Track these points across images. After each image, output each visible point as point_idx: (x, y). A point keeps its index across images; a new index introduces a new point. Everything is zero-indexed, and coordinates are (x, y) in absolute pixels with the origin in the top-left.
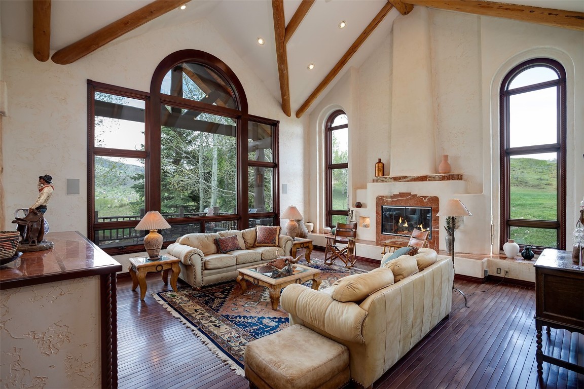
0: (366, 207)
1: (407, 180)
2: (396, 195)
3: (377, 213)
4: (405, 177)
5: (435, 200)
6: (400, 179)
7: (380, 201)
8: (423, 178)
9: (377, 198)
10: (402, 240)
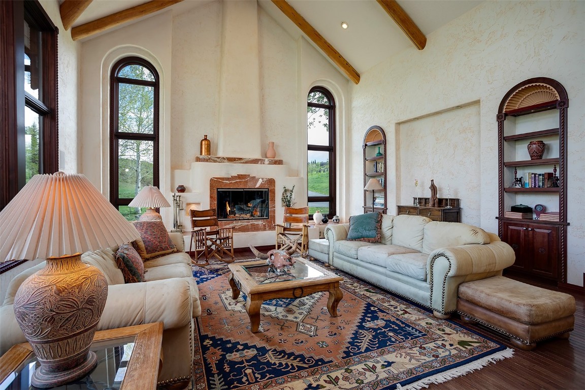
0: (190, 191)
1: (242, 161)
2: (235, 176)
3: (211, 197)
4: (240, 159)
5: (271, 182)
6: (235, 160)
7: (214, 182)
8: (255, 161)
9: (211, 180)
10: (241, 223)
